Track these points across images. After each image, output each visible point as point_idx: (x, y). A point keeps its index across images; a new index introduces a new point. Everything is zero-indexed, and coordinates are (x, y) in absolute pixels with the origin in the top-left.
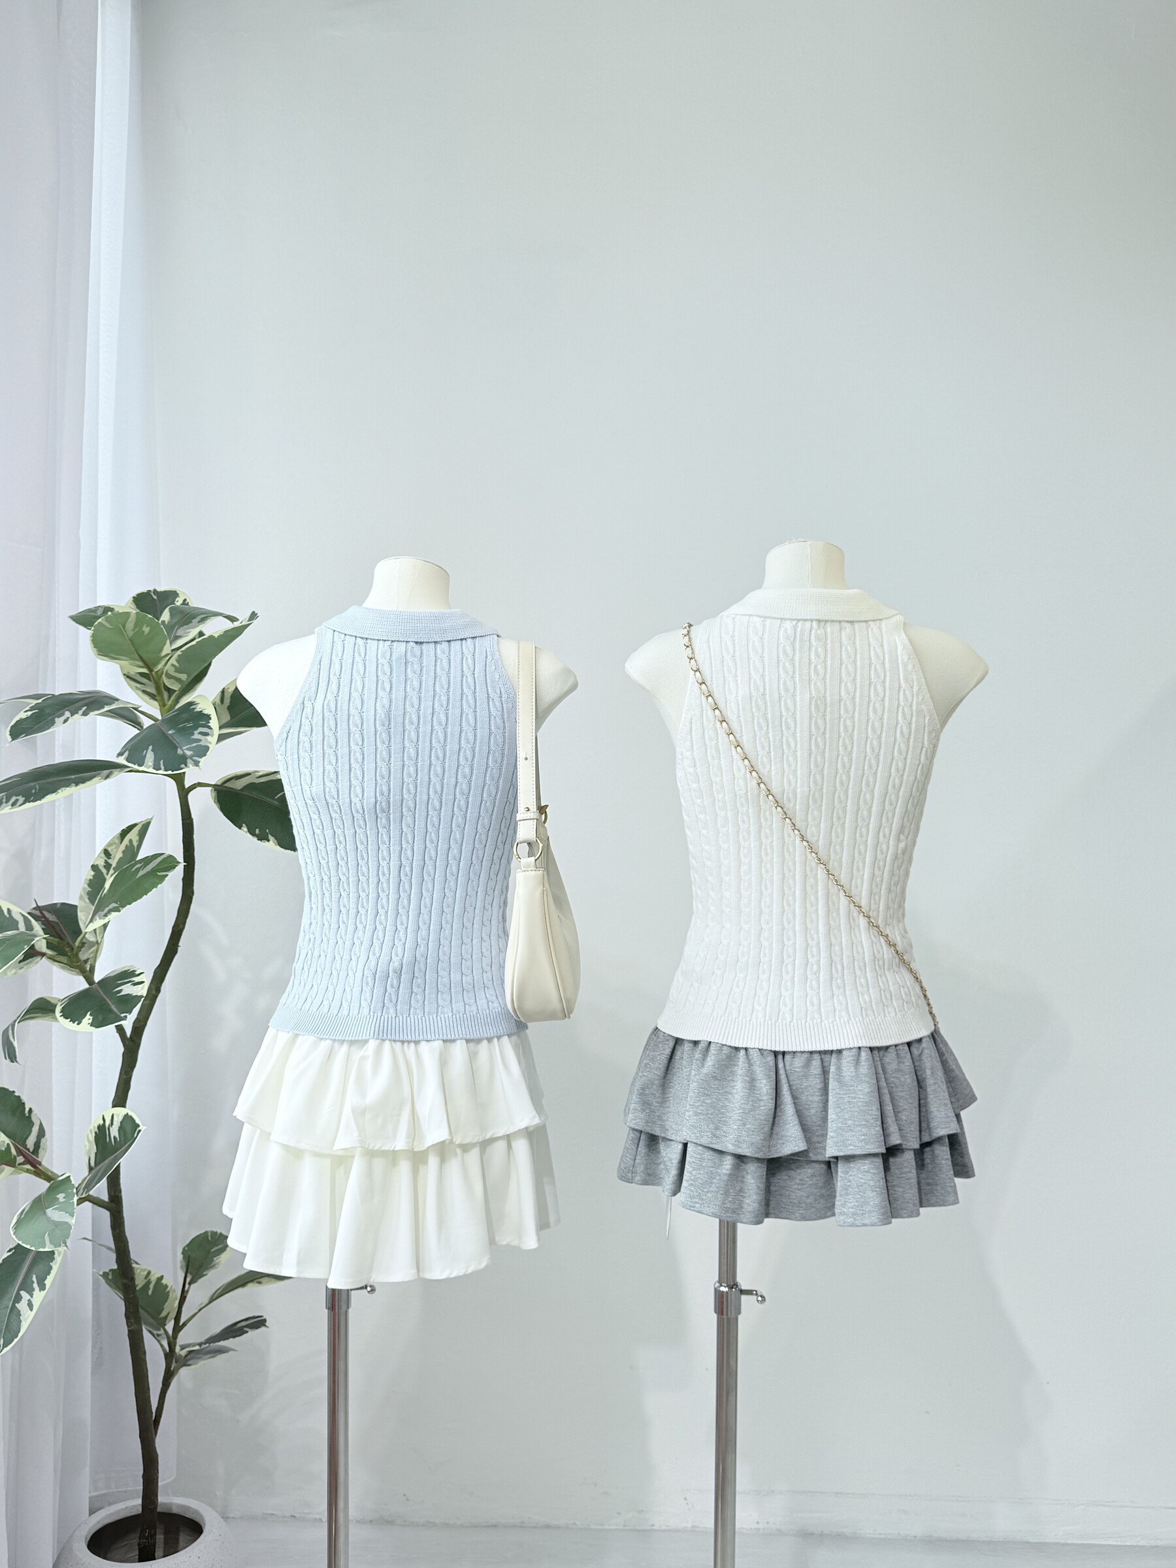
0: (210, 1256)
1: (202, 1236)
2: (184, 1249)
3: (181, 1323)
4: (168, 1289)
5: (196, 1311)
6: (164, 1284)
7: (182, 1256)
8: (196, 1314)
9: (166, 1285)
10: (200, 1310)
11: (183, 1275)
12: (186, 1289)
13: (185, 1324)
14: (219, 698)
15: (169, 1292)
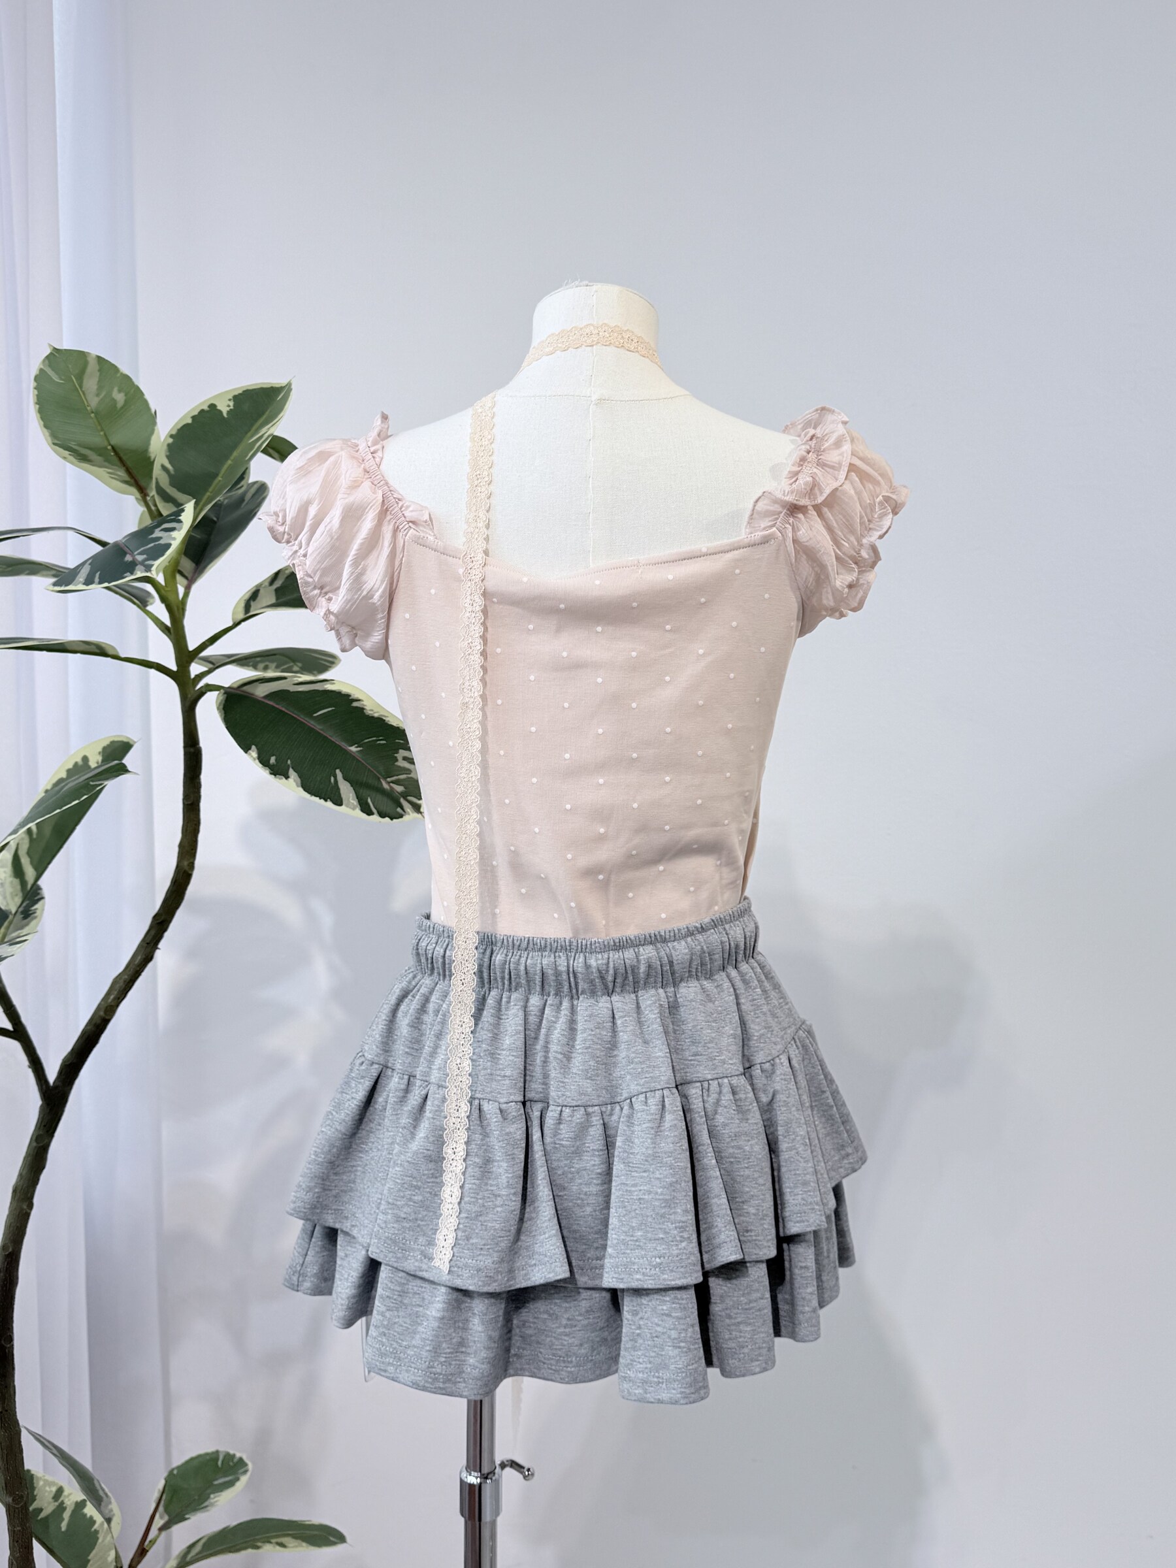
0: (207, 1490)
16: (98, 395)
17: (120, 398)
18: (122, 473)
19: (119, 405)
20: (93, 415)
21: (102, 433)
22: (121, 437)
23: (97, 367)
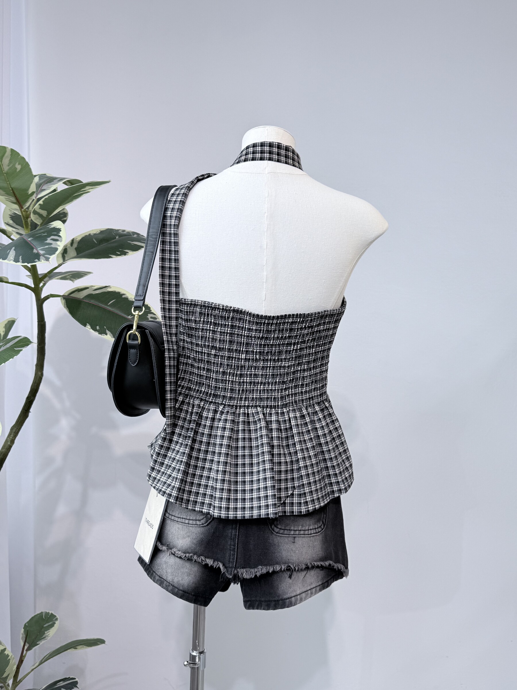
0: (43, 630)
1: (39, 616)
2: (25, 625)
3: (18, 680)
4: (9, 658)
5: (30, 671)
6: (6, 654)
7: (23, 630)
8: (29, 673)
9: (8, 654)
10: (32, 670)
11: (22, 644)
12: (24, 655)
13: (21, 681)
14: (70, 243)
15: (9, 659)
16: (8, 166)
17: (19, 167)
18: (13, 199)
19: (18, 171)
20: (5, 175)
21: (8, 183)
22: (15, 184)
23: (10, 153)
